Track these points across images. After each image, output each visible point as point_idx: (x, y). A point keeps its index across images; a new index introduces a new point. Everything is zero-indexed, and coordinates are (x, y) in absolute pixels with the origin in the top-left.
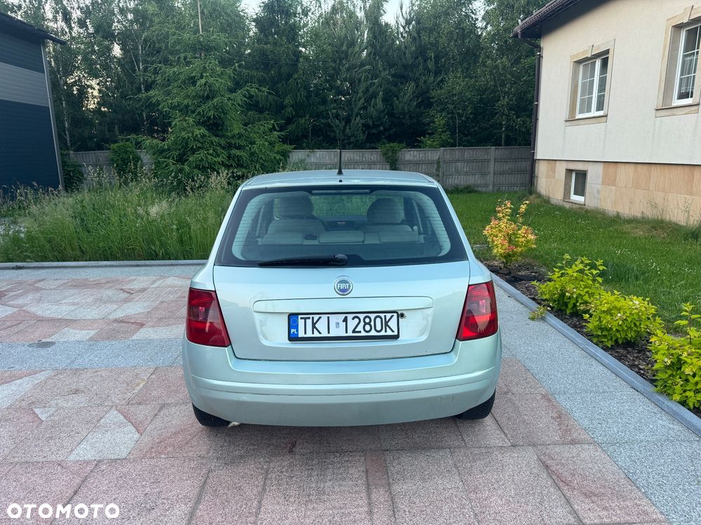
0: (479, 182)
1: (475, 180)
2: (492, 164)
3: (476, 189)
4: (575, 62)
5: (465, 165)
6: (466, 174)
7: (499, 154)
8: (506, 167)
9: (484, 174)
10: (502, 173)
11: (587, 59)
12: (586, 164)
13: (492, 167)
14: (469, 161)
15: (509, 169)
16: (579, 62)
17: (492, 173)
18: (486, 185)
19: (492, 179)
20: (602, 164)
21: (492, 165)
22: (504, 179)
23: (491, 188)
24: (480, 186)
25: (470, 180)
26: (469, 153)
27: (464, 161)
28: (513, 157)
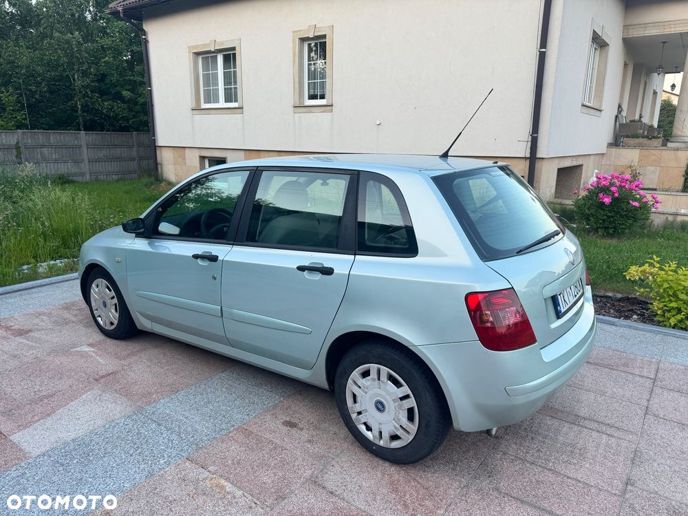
0: (73, 171)
1: (68, 168)
2: (84, 149)
3: (70, 178)
4: (195, 53)
5: (53, 151)
6: (56, 161)
7: (91, 139)
8: (102, 153)
9: (77, 162)
10: (98, 161)
11: (209, 52)
12: (224, 152)
13: (85, 154)
14: (56, 147)
15: (104, 156)
16: (197, 54)
17: (86, 161)
18: (82, 174)
19: (87, 167)
20: (243, 152)
21: (85, 151)
22: (100, 168)
23: (88, 177)
24: (76, 175)
25: (63, 169)
26: (55, 137)
27: (50, 146)
28: (107, 144)
